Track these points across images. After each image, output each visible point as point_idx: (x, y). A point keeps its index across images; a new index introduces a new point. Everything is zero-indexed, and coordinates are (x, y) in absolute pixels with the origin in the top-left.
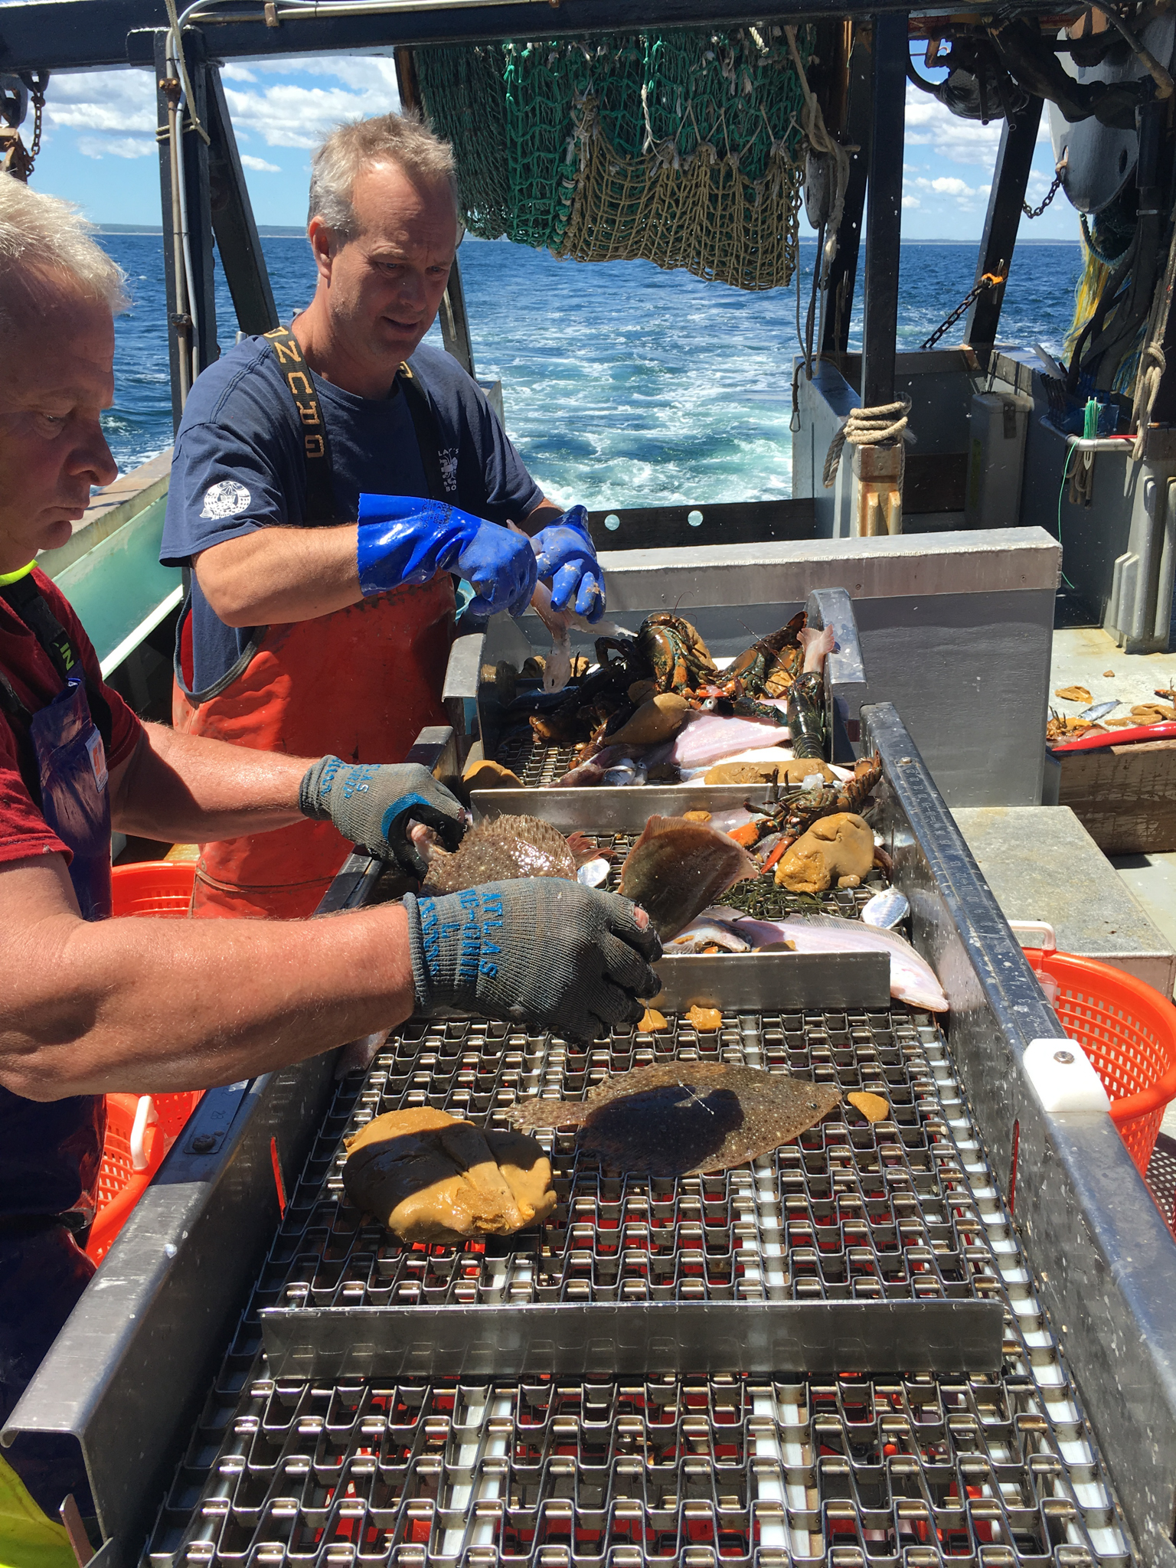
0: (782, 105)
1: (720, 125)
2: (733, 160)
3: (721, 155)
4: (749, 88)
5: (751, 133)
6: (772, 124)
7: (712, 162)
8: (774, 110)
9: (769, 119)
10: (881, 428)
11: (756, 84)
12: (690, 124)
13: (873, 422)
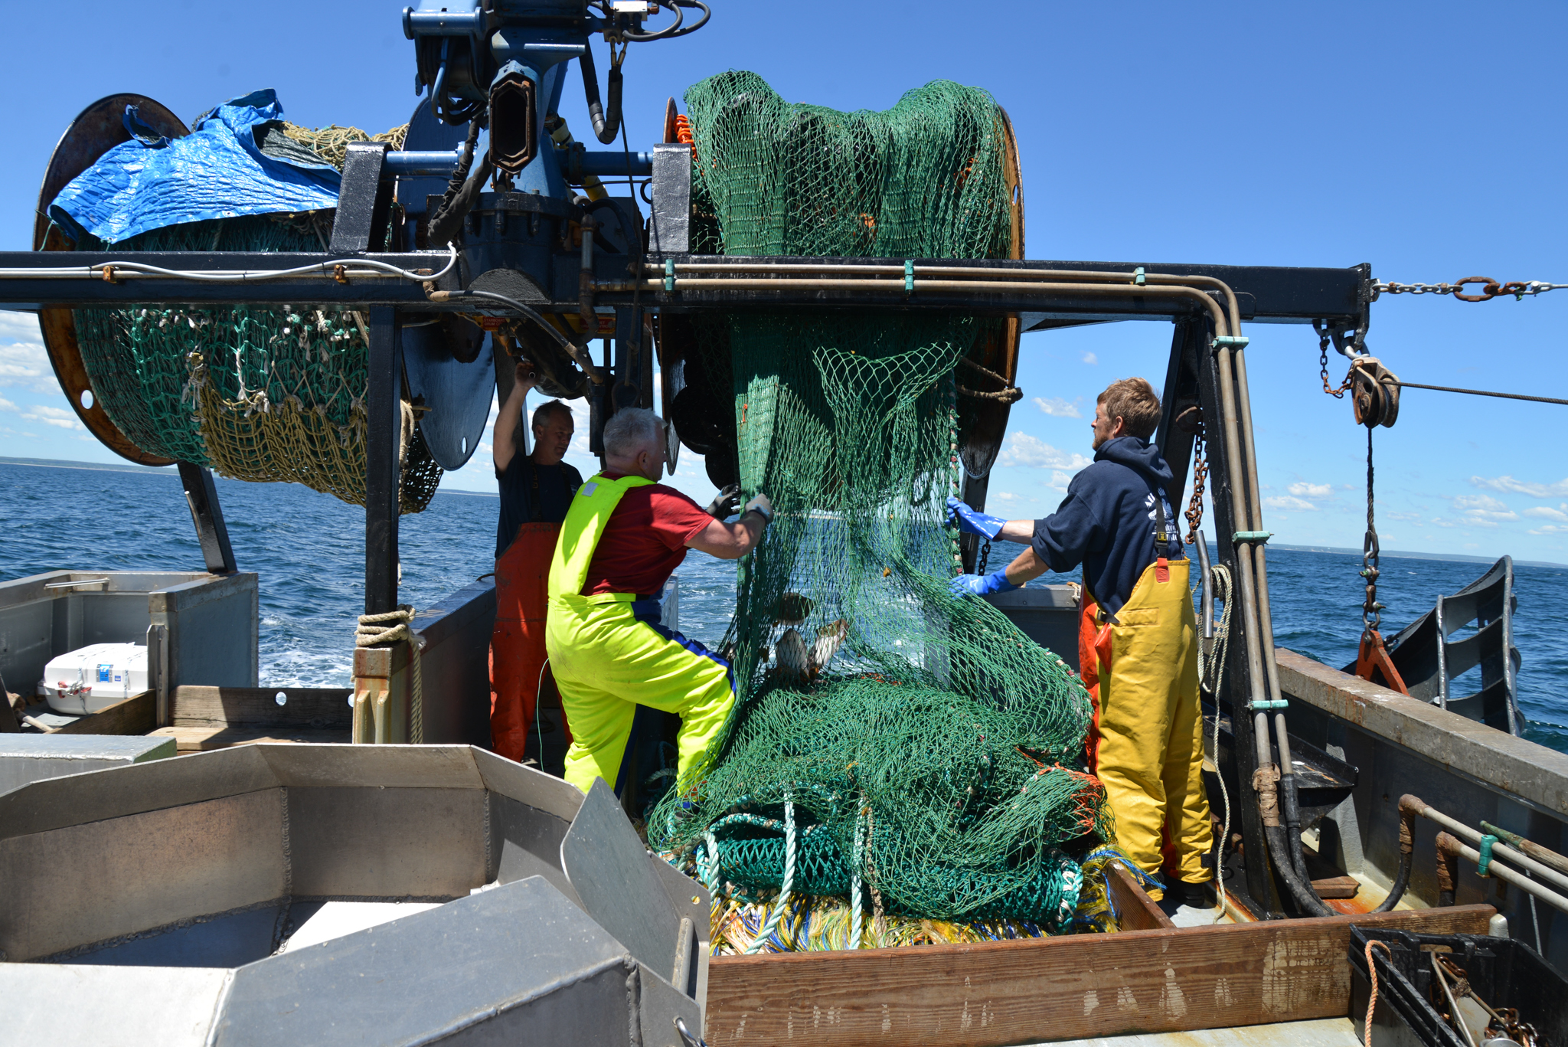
0: (359, 372)
1: (304, 382)
2: (320, 410)
3: (309, 405)
4: (325, 357)
5: (333, 390)
6: (352, 385)
7: (300, 410)
8: (353, 375)
9: (348, 383)
10: (375, 634)
11: (332, 355)
12: (277, 380)
13: (368, 628)
